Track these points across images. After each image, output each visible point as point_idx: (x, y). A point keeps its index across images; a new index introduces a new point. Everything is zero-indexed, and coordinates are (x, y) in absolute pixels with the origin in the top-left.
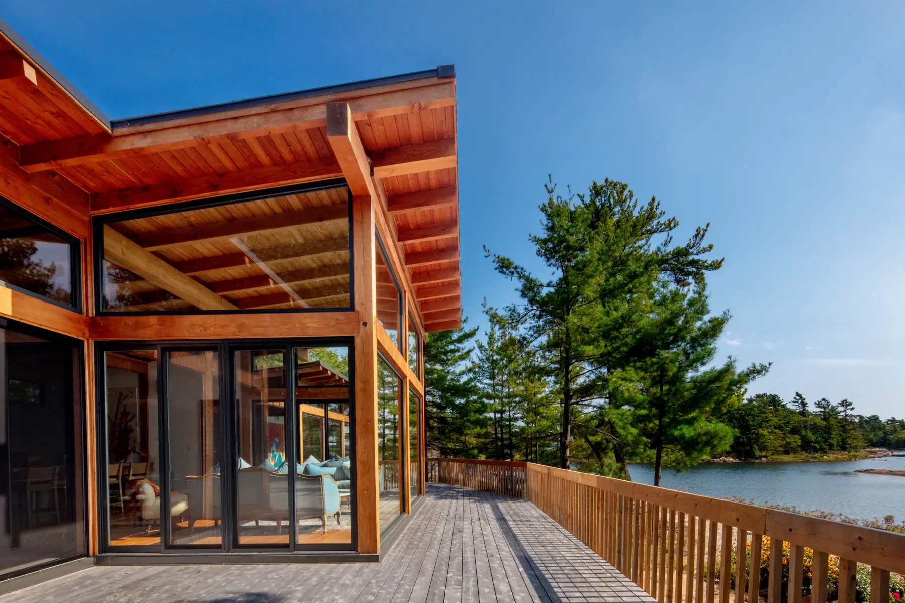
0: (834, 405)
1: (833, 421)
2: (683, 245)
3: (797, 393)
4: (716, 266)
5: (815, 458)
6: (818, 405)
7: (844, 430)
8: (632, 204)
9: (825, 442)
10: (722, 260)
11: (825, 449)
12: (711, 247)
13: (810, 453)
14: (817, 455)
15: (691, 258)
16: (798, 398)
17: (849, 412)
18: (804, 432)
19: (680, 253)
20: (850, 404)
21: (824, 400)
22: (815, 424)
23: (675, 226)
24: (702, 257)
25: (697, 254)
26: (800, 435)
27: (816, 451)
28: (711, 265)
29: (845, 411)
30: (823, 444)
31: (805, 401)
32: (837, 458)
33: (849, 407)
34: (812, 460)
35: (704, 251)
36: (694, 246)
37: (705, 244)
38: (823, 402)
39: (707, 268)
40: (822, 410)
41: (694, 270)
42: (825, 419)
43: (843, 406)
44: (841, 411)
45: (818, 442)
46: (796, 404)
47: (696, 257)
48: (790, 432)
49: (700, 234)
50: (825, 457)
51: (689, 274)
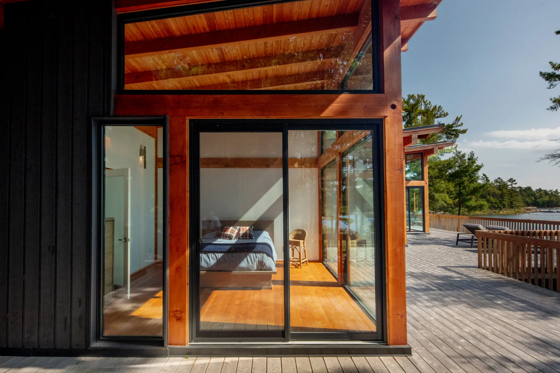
0: (505, 181)
1: (505, 191)
2: (451, 123)
3: (483, 174)
4: (464, 132)
5: (495, 212)
6: (496, 181)
7: (511, 196)
8: (430, 106)
9: (501, 203)
10: (467, 130)
11: (501, 207)
12: (462, 124)
13: (492, 210)
14: (497, 211)
15: (453, 129)
16: (484, 177)
17: (514, 186)
18: (488, 197)
19: (450, 126)
20: (515, 181)
21: (499, 178)
22: (494, 192)
23: (447, 116)
24: (458, 128)
25: (456, 127)
26: (486, 199)
27: (496, 208)
28: (462, 131)
29: (511, 185)
30: (500, 204)
31: (488, 179)
32: (508, 213)
33: (513, 183)
34: (494, 214)
35: (459, 126)
36: (455, 124)
37: (459, 123)
38: (499, 180)
39: (460, 132)
40: (498, 184)
41: (455, 133)
42: (500, 190)
43: (510, 182)
44: (509, 185)
45: (496, 203)
46: (483, 180)
47: (456, 128)
48: (480, 198)
49: (458, 119)
50: (501, 212)
51: (452, 134)
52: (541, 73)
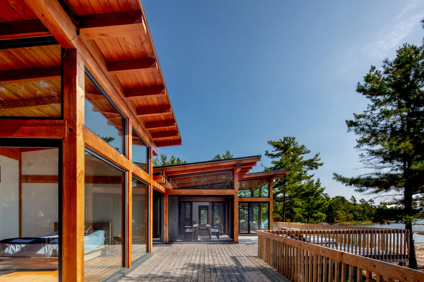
0: (367, 201)
1: (366, 208)
2: (312, 158)
3: (352, 196)
4: (321, 165)
5: (359, 223)
6: (361, 201)
7: (371, 212)
8: (297, 145)
9: (363, 217)
10: (323, 163)
11: (363, 219)
12: (320, 159)
13: (357, 221)
14: (360, 222)
15: (314, 162)
16: (353, 198)
17: (373, 204)
18: (355, 213)
19: (311, 160)
20: (373, 201)
21: (363, 199)
22: (359, 209)
23: (309, 152)
24: (317, 162)
25: (316, 161)
26: (353, 214)
27: (359, 220)
28: (320, 164)
29: (371, 204)
30: (362, 217)
31: (356, 200)
32: (367, 223)
33: (373, 202)
34: (358, 224)
35: (318, 160)
36: (315, 159)
37: (318, 158)
38: (362, 200)
39: (318, 165)
40: (362, 203)
41: (315, 165)
42: (363, 207)
43: (370, 202)
44: (370, 204)
45: (360, 217)
46: (352, 200)
47: (315, 162)
48: (349, 212)
49: (317, 155)
50: (363, 223)
51: (314, 166)
52: (346, 121)
